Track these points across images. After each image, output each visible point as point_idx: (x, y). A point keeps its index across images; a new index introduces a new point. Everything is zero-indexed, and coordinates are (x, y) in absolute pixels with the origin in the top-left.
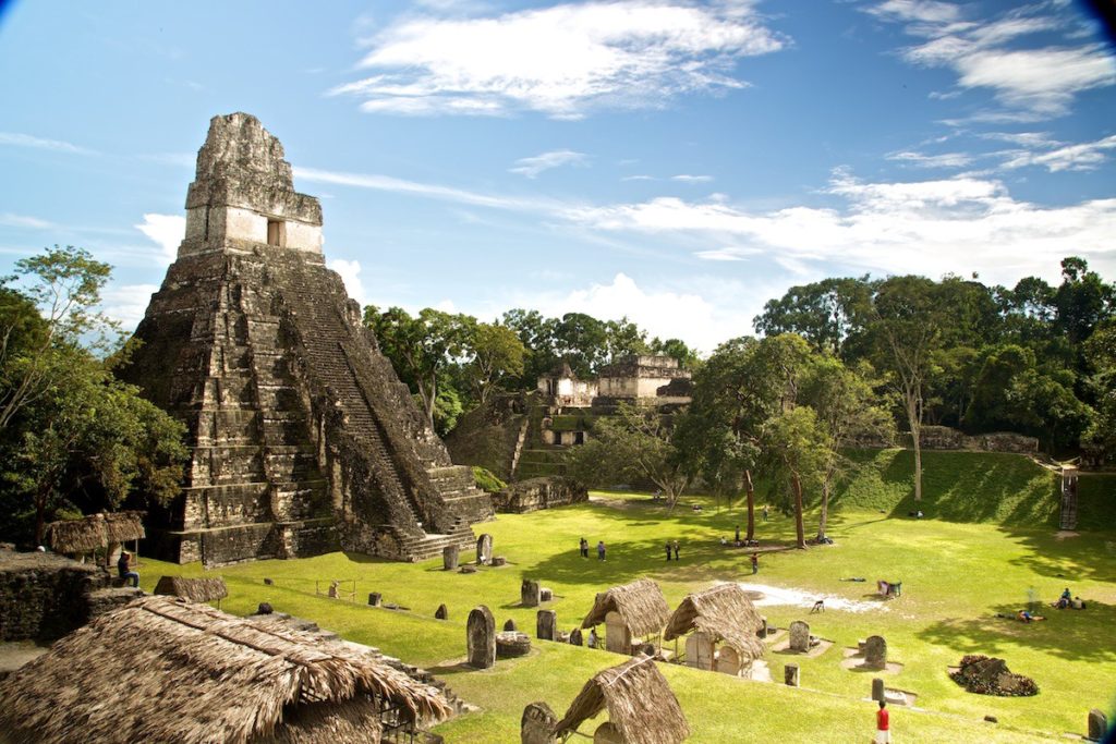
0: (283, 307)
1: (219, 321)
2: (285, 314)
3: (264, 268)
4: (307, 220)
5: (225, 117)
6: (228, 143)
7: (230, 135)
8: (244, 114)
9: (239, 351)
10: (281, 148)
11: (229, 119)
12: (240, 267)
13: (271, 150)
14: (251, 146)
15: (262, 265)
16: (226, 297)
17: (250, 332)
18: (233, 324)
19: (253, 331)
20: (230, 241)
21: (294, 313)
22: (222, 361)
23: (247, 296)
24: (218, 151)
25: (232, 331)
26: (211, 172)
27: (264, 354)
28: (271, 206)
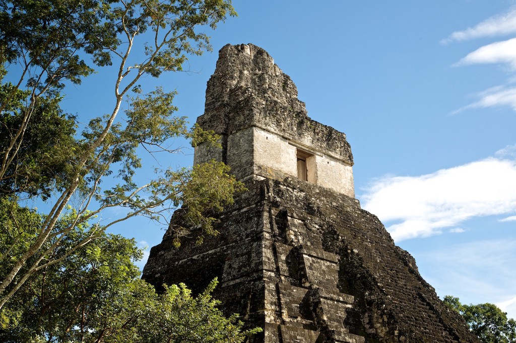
0: (339, 244)
1: (267, 253)
2: (344, 252)
3: (306, 198)
4: (338, 156)
5: (237, 47)
6: (241, 72)
7: (243, 64)
8: (255, 47)
9: (299, 293)
10: (294, 87)
11: (240, 48)
12: (279, 193)
13: (284, 87)
14: (266, 76)
15: (303, 194)
16: (269, 226)
17: (308, 270)
18: (283, 257)
19: (310, 268)
20: (260, 167)
21: (356, 251)
22: (279, 304)
23: (295, 225)
24: (232, 78)
25: (284, 267)
26: (226, 99)
27: (332, 299)
28: (300, 135)
